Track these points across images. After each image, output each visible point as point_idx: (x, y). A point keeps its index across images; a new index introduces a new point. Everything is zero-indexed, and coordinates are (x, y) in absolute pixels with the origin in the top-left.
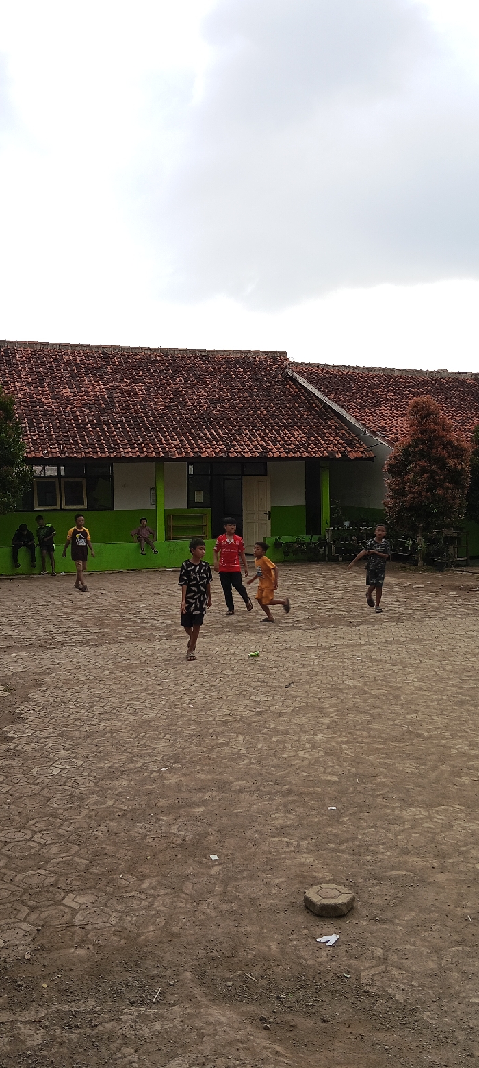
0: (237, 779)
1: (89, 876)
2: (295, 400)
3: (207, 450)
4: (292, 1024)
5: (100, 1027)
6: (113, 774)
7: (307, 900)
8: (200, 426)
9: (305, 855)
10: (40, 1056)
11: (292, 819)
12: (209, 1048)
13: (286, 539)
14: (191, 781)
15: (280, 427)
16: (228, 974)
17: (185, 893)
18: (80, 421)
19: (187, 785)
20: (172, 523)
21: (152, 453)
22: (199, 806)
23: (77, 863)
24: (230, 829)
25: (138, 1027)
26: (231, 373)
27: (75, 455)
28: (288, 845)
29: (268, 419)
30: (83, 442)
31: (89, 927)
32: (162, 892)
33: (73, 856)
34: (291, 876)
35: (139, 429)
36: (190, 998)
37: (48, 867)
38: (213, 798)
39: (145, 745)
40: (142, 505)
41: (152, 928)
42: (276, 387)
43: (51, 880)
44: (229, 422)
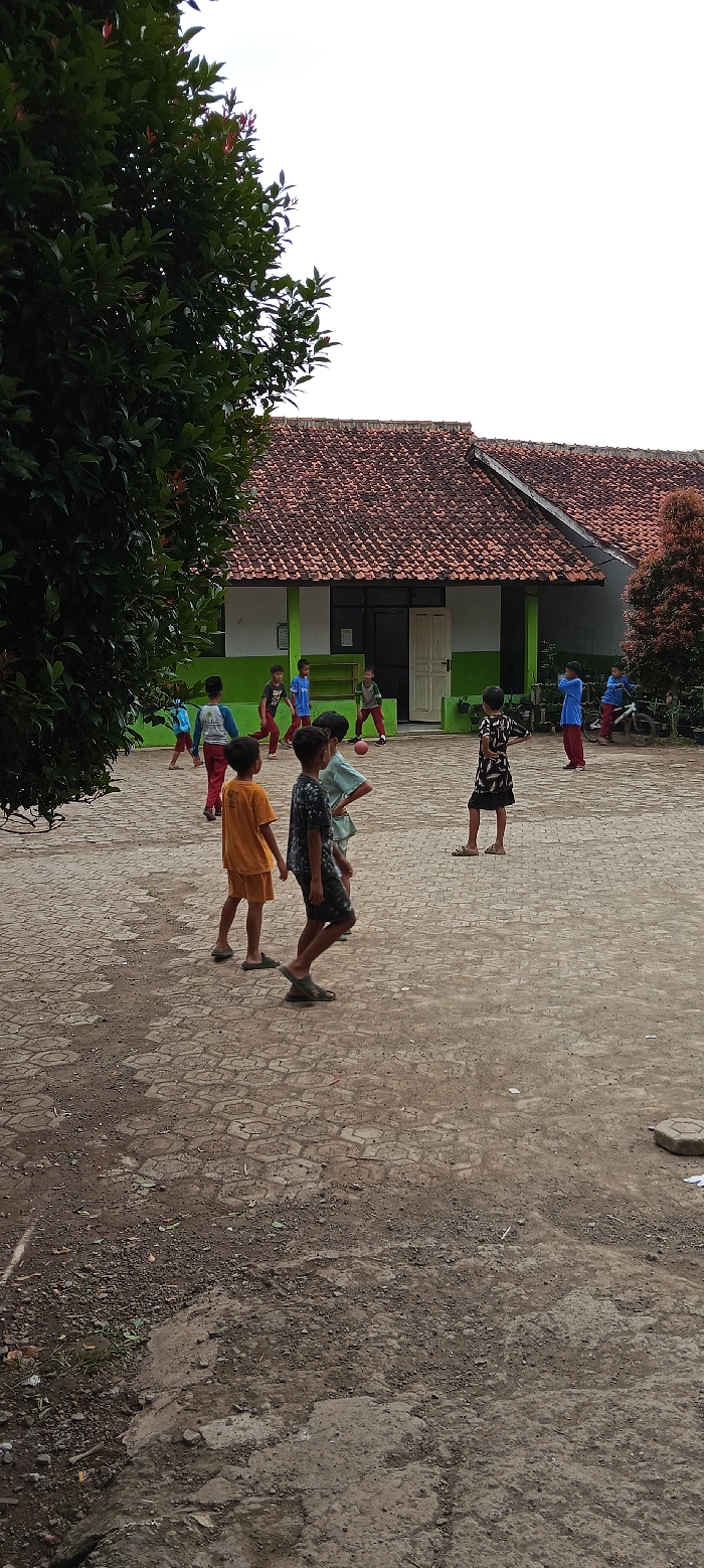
1: (362, 1109)
2: (486, 495)
3: (364, 569)
5: (458, 1263)
7: (659, 1135)
8: (351, 533)
10: (400, 1290)
15: (466, 535)
16: (585, 1215)
21: (284, 572)
25: (506, 1262)
26: (391, 454)
29: (449, 524)
31: (386, 1164)
32: (463, 1127)
33: (330, 1086)
35: (263, 538)
36: (553, 1236)
39: (369, 962)
40: (266, 649)
41: (468, 1166)
42: (457, 475)
43: (313, 1112)
44: (391, 527)
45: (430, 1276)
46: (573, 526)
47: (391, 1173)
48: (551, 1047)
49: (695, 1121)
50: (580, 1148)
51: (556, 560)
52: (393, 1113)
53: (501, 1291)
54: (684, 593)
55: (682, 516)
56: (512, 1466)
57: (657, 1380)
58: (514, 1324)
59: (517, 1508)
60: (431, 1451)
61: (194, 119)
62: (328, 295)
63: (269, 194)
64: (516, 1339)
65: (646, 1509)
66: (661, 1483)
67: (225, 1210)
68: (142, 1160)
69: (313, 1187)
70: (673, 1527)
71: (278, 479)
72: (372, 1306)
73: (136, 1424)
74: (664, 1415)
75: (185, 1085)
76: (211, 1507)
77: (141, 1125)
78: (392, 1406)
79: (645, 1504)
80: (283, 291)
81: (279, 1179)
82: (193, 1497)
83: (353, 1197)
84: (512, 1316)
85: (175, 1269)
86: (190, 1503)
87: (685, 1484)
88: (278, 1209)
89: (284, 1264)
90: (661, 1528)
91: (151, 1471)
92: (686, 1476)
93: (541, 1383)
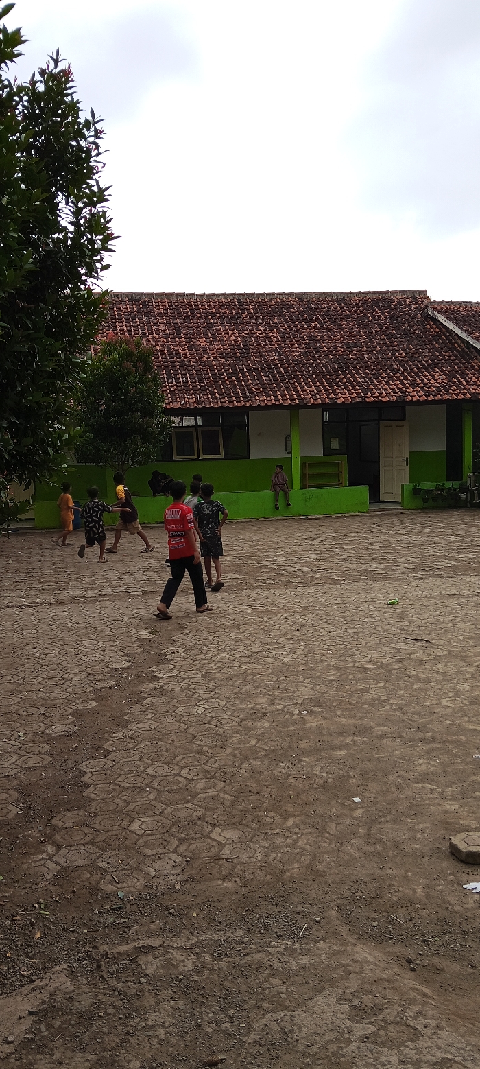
0: (378, 725)
1: (235, 812)
2: (435, 341)
3: (344, 396)
4: (438, 967)
5: (248, 958)
6: (255, 715)
7: (452, 846)
8: (336, 371)
9: (450, 803)
10: (192, 981)
11: (436, 765)
12: (356, 985)
13: (426, 485)
14: (333, 725)
15: (419, 369)
16: (374, 915)
17: (329, 834)
18: (216, 371)
19: (327, 728)
20: (307, 471)
21: (287, 400)
22: (340, 749)
23: (224, 799)
24: (372, 773)
25: (285, 960)
26: (368, 315)
27: (212, 405)
28: (432, 791)
29: (407, 362)
30: (220, 392)
31: (235, 861)
32: (306, 831)
33: (220, 791)
34: (436, 822)
35: (274, 377)
36: (336, 935)
37: (195, 802)
38: (354, 742)
39: (285, 688)
40: (277, 453)
41: (297, 866)
42: (415, 327)
44: (366, 366)
52: (258, 816)
53: (268, 988)
58: (262, 1022)
68: (59, 847)
72: (163, 996)
75: (114, 787)
77: (70, 819)
81: (151, 871)
89: (119, 948)
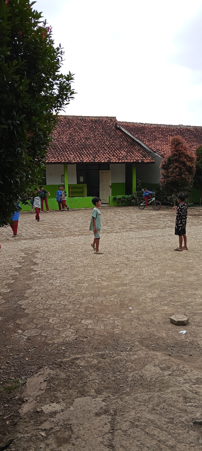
1: (87, 314)
3: (86, 159)
5: (115, 358)
6: (81, 282)
7: (171, 320)
8: (82, 149)
10: (99, 366)
13: (118, 197)
14: (112, 284)
15: (115, 149)
16: (151, 343)
21: (63, 160)
26: (93, 126)
29: (110, 146)
35: (57, 150)
36: (142, 349)
39: (89, 272)
41: (118, 330)
42: (112, 132)
43: (73, 316)
44: (94, 147)
45: (107, 362)
46: (145, 147)
47: (96, 332)
48: (141, 295)
49: (182, 315)
50: (149, 324)
51: (141, 156)
52: (96, 315)
53: (128, 365)
54: (177, 166)
55: (176, 144)
56: (131, 415)
57: (172, 389)
58: (131, 374)
59: (133, 427)
60: (108, 411)
61: (34, 28)
62: (74, 79)
63: (56, 50)
64: (132, 379)
65: (169, 426)
66: (173, 418)
67: (48, 345)
68: (24, 331)
69: (73, 337)
70: (177, 431)
71: (61, 133)
72: (91, 371)
73: (23, 407)
74: (174, 399)
75: (36, 309)
76: (45, 430)
77: (24, 321)
78: (97, 399)
79: (169, 425)
80: (61, 79)
81: (64, 335)
82: (40, 427)
83: (85, 340)
84: (131, 372)
85: (34, 362)
86: (39, 429)
87: (180, 419)
88: (63, 344)
89: (65, 360)
90: (174, 432)
91: (28, 420)
92: (180, 416)
93: (139, 391)
